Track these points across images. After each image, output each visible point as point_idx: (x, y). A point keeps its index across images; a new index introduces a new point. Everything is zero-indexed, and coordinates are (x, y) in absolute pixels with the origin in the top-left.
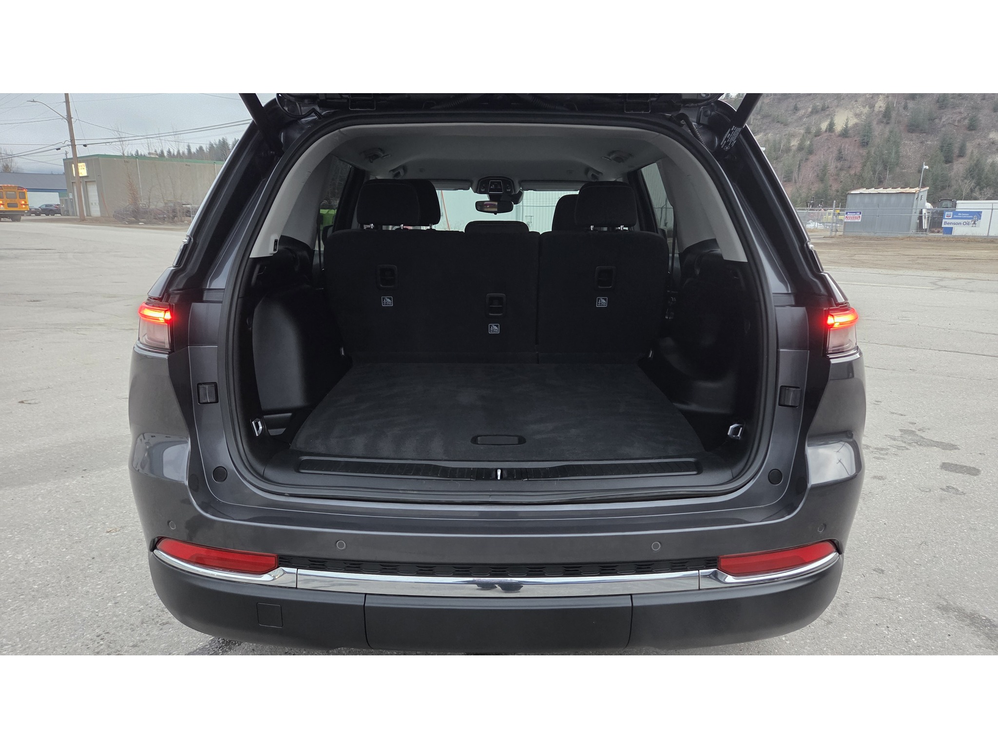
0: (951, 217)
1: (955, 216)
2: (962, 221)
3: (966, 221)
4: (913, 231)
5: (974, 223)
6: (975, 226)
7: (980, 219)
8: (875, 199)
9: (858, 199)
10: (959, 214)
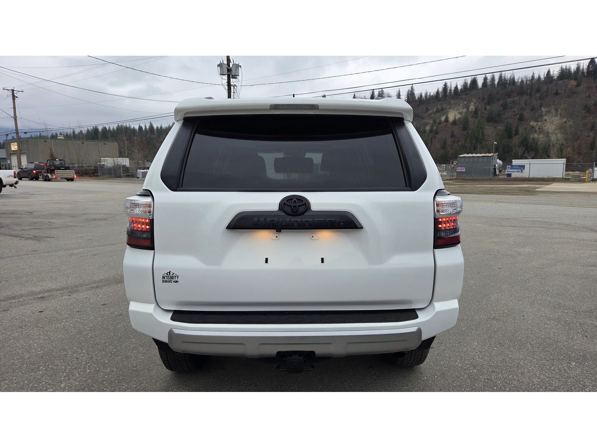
0: (510, 168)
1: (512, 168)
2: (515, 170)
3: (518, 170)
4: (491, 176)
5: (522, 171)
6: (522, 173)
7: (524, 169)
8: (472, 160)
9: (463, 160)
10: (514, 167)
